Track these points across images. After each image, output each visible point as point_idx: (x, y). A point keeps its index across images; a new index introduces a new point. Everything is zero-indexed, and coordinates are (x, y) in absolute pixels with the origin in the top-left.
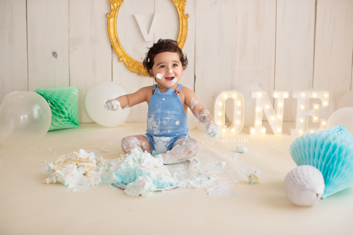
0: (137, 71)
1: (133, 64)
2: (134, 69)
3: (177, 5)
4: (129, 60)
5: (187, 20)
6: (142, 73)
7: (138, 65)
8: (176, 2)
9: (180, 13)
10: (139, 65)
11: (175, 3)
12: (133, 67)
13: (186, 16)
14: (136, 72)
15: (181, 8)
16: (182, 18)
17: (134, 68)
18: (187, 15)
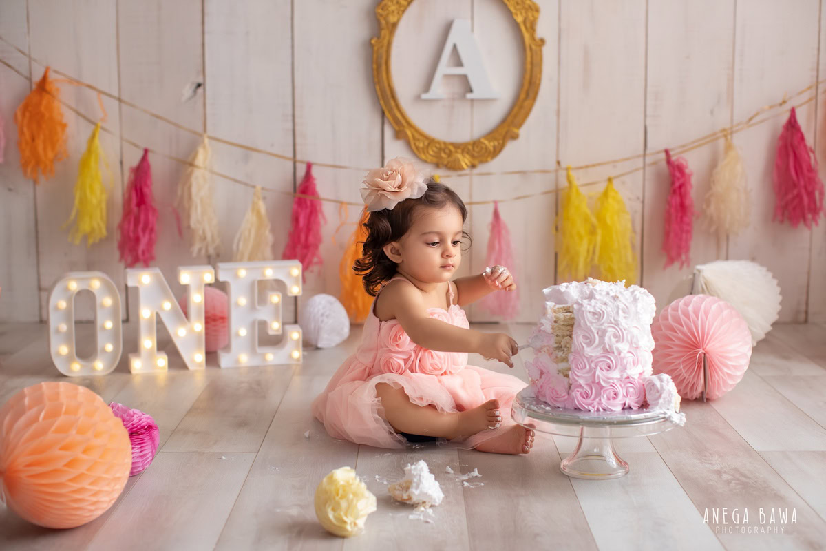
0: (435, 160)
1: (426, 143)
2: (427, 155)
3: (520, 19)
4: (417, 135)
5: (541, 51)
6: (445, 162)
7: (436, 147)
8: (518, 13)
9: (527, 36)
10: (438, 145)
11: (516, 14)
12: (426, 151)
13: (540, 43)
14: (431, 163)
15: (528, 25)
16: (531, 49)
17: (428, 152)
18: (542, 41)
